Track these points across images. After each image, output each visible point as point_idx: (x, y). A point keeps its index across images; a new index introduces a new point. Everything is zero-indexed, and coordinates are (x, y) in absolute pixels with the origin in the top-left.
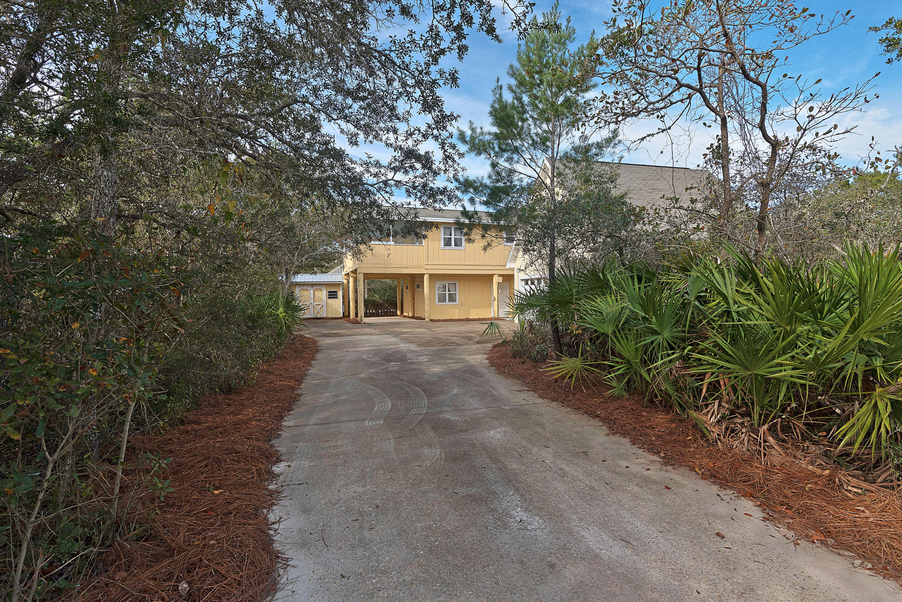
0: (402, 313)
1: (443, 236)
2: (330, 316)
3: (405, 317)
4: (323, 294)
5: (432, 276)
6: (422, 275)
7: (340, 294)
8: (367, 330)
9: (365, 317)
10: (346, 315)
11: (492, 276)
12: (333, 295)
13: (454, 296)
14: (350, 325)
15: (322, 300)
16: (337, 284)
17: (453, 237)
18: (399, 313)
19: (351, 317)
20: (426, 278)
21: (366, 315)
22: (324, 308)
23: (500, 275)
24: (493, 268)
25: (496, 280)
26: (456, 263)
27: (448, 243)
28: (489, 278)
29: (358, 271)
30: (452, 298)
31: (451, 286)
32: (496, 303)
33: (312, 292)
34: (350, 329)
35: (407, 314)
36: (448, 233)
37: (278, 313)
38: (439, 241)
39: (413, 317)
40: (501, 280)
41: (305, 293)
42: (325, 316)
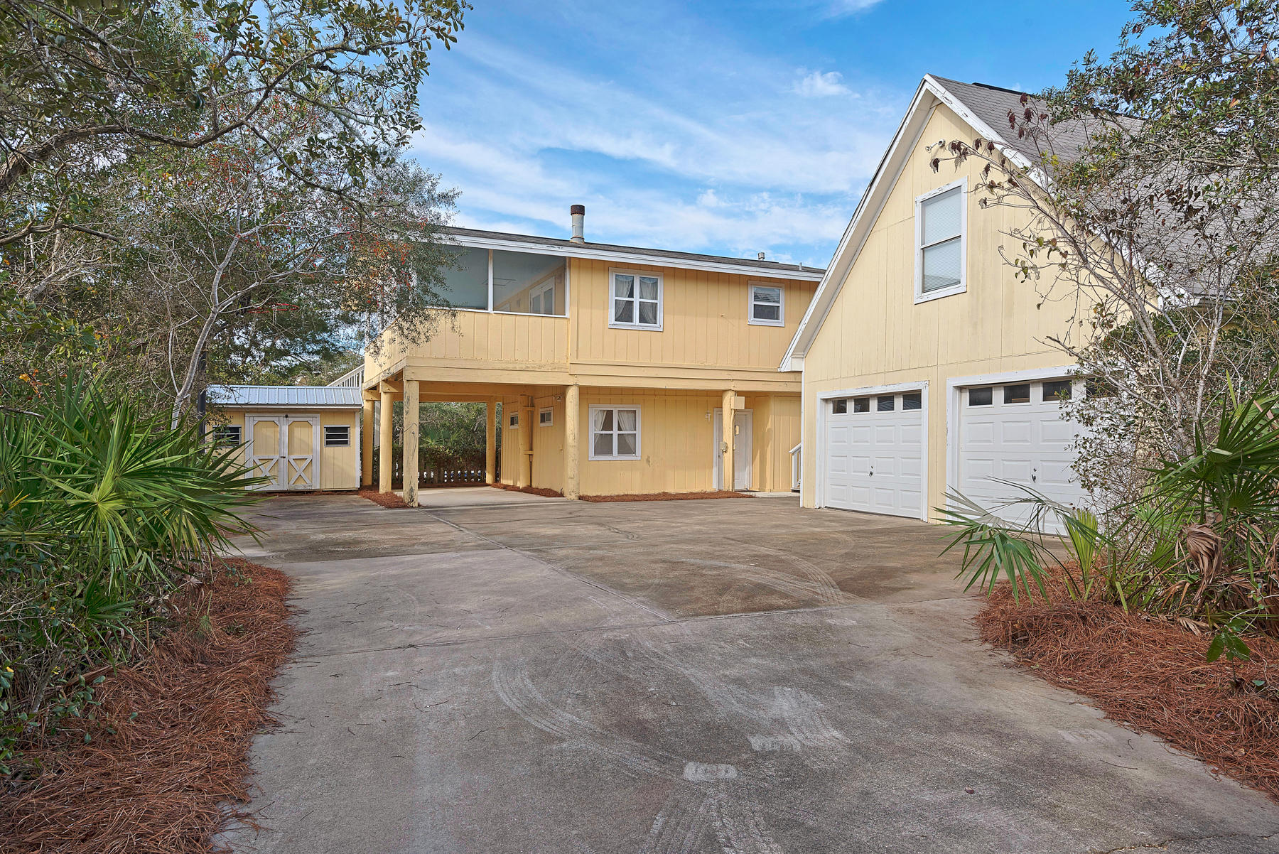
0: (497, 477)
1: (613, 298)
2: (329, 486)
3: (506, 487)
4: (314, 434)
5: (585, 392)
6: (561, 391)
7: (355, 435)
8: (437, 530)
9: (420, 487)
10: (369, 485)
11: (720, 394)
12: (336, 437)
13: (630, 440)
14: (381, 512)
15: (311, 450)
16: (351, 411)
17: (636, 300)
18: (489, 478)
19: (382, 490)
20: (572, 396)
21: (425, 483)
22: (316, 468)
23: (739, 393)
24: (724, 375)
25: (731, 403)
26: (642, 362)
27: (624, 313)
28: (713, 399)
29: (406, 376)
30: (626, 447)
31: (625, 416)
32: (728, 457)
33: (286, 428)
34: (387, 524)
35: (510, 483)
36: (626, 290)
37: (94, 497)
38: (605, 308)
39: (529, 490)
40: (740, 403)
41: (268, 431)
42: (316, 486)
